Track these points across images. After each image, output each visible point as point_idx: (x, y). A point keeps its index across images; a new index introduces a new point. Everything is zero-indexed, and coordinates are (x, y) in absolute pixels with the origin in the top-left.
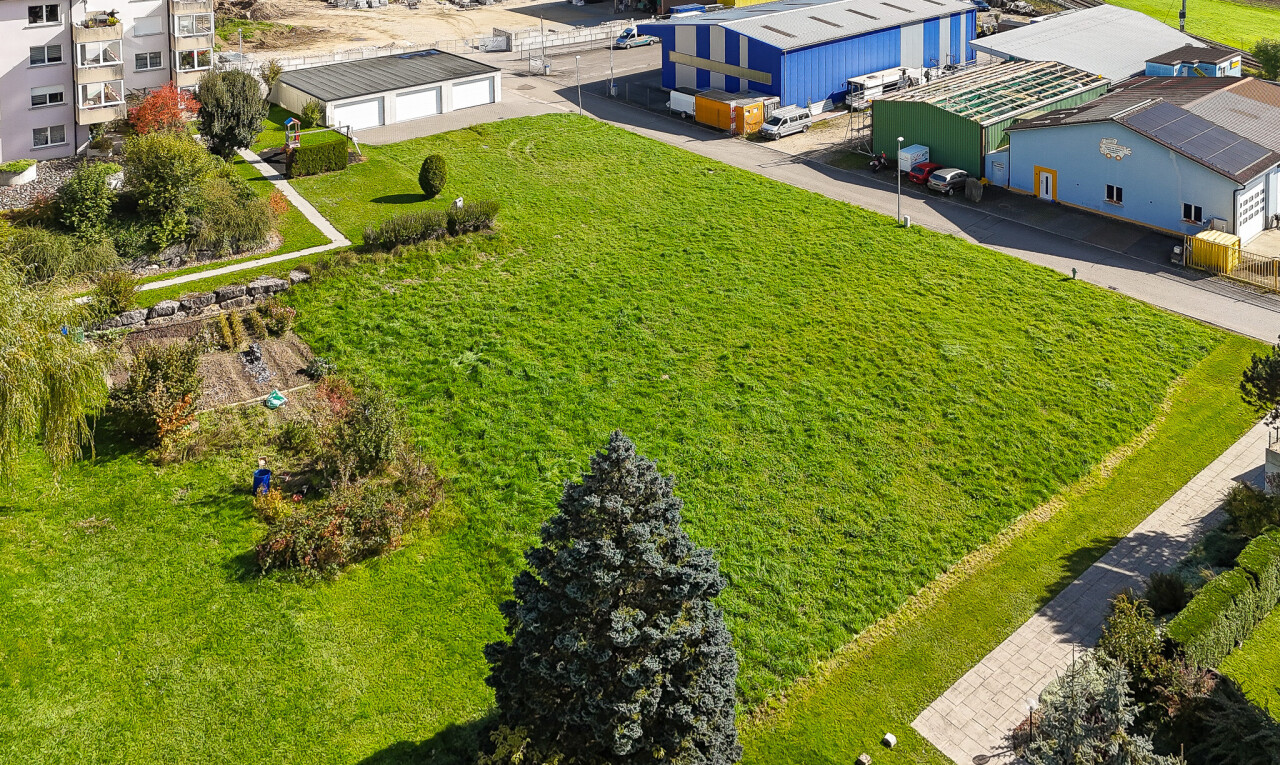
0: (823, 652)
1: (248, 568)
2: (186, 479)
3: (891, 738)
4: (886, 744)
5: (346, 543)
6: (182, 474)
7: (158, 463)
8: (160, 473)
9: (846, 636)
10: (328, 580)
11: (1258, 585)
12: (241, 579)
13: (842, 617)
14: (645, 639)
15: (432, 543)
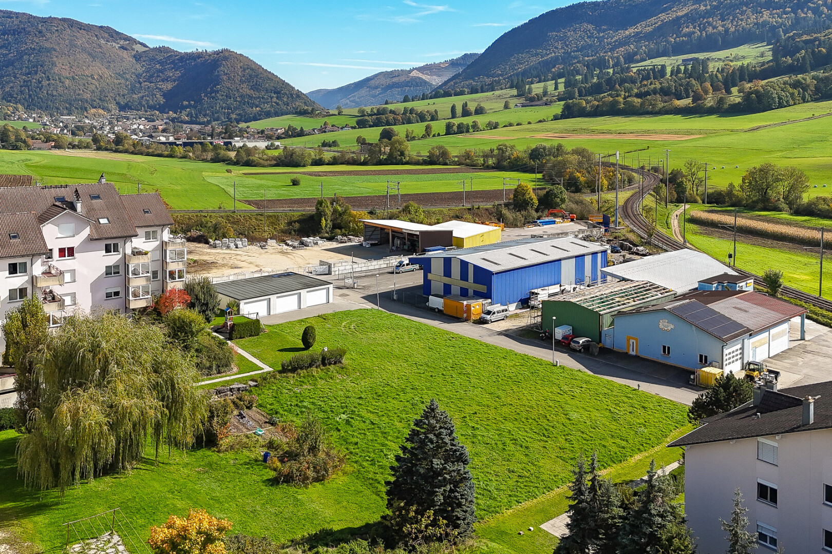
0: (507, 507)
1: (274, 482)
2: (233, 457)
3: (532, 529)
4: (530, 530)
5: (311, 473)
6: (230, 455)
7: (219, 452)
8: (221, 455)
9: (517, 504)
10: (307, 488)
11: (676, 480)
12: (271, 485)
13: (515, 499)
14: (445, 468)
15: (345, 478)
